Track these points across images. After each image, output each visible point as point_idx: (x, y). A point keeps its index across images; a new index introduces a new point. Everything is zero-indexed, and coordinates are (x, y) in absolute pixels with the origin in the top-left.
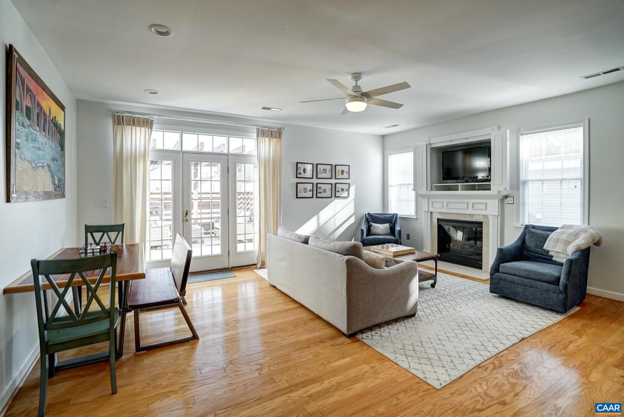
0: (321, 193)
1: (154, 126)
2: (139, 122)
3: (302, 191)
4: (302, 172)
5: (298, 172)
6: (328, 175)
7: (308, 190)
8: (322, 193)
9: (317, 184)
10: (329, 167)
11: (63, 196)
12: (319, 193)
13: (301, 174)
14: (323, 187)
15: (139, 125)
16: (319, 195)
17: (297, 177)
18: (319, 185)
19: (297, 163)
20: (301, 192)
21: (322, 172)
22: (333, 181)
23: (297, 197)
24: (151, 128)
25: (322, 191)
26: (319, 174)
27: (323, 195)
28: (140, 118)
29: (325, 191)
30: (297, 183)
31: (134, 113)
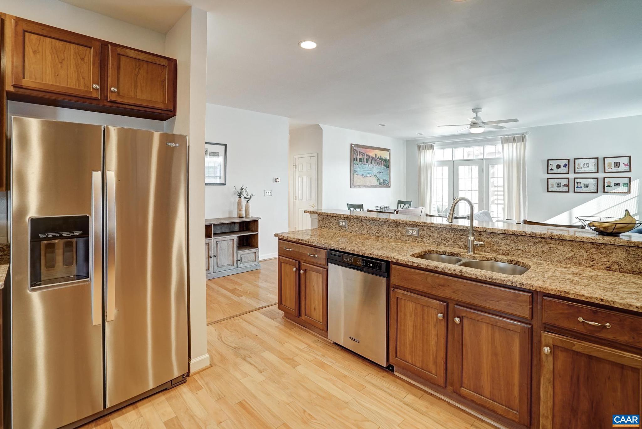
0: (581, 187)
1: (435, 148)
2: (428, 147)
3: (555, 186)
4: (554, 167)
5: (550, 168)
6: (592, 168)
7: (562, 185)
8: (583, 188)
9: (575, 179)
10: (594, 161)
11: (390, 187)
12: (578, 187)
13: (553, 170)
14: (584, 181)
15: (428, 149)
16: (577, 190)
17: (548, 173)
18: (577, 180)
19: (548, 160)
20: (553, 187)
21: (582, 166)
22: (601, 175)
23: (548, 191)
24: (433, 149)
25: (582, 185)
26: (578, 168)
27: (584, 189)
28: (428, 145)
29: (586, 186)
30: (548, 179)
31: (426, 143)
